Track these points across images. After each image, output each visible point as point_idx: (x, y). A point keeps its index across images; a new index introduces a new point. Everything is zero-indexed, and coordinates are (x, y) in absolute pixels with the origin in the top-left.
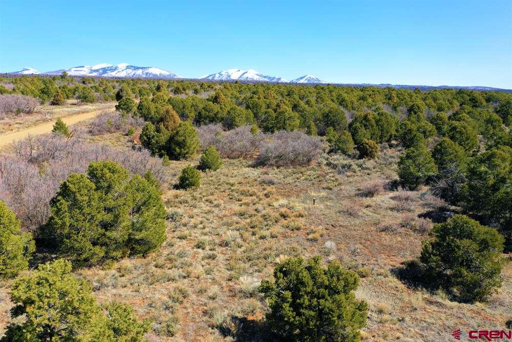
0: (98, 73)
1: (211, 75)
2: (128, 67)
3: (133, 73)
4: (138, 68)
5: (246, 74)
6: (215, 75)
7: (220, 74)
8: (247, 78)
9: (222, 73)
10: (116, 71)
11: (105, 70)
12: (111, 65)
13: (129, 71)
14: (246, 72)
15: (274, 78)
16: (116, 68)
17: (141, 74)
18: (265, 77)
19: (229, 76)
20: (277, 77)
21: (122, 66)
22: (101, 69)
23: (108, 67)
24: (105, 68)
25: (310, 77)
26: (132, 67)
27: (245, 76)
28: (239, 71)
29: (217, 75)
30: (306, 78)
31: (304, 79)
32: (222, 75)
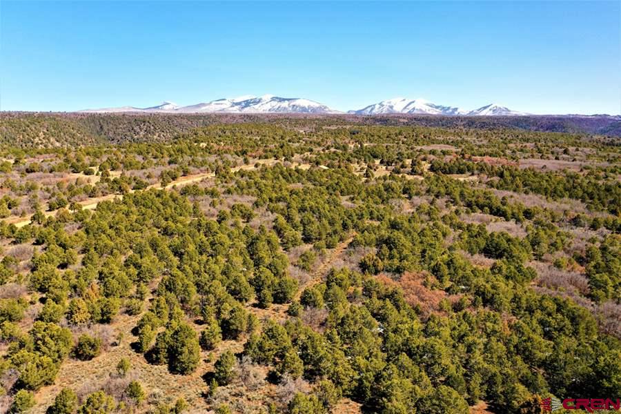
0: (239, 106)
1: (369, 107)
2: (273, 99)
3: (279, 105)
4: (284, 100)
5: (412, 104)
6: (374, 105)
7: (381, 104)
8: (414, 109)
9: (383, 103)
10: (260, 104)
11: (247, 103)
12: (254, 98)
13: (274, 103)
14: (413, 102)
15: (449, 108)
16: (260, 101)
17: (287, 106)
18: (437, 107)
19: (392, 107)
20: (453, 107)
21: (267, 97)
22: (244, 102)
23: (251, 100)
24: (247, 101)
25: (496, 107)
26: (277, 98)
27: (411, 107)
28: (404, 100)
29: (377, 106)
30: (490, 108)
31: (488, 109)
32: (383, 106)
